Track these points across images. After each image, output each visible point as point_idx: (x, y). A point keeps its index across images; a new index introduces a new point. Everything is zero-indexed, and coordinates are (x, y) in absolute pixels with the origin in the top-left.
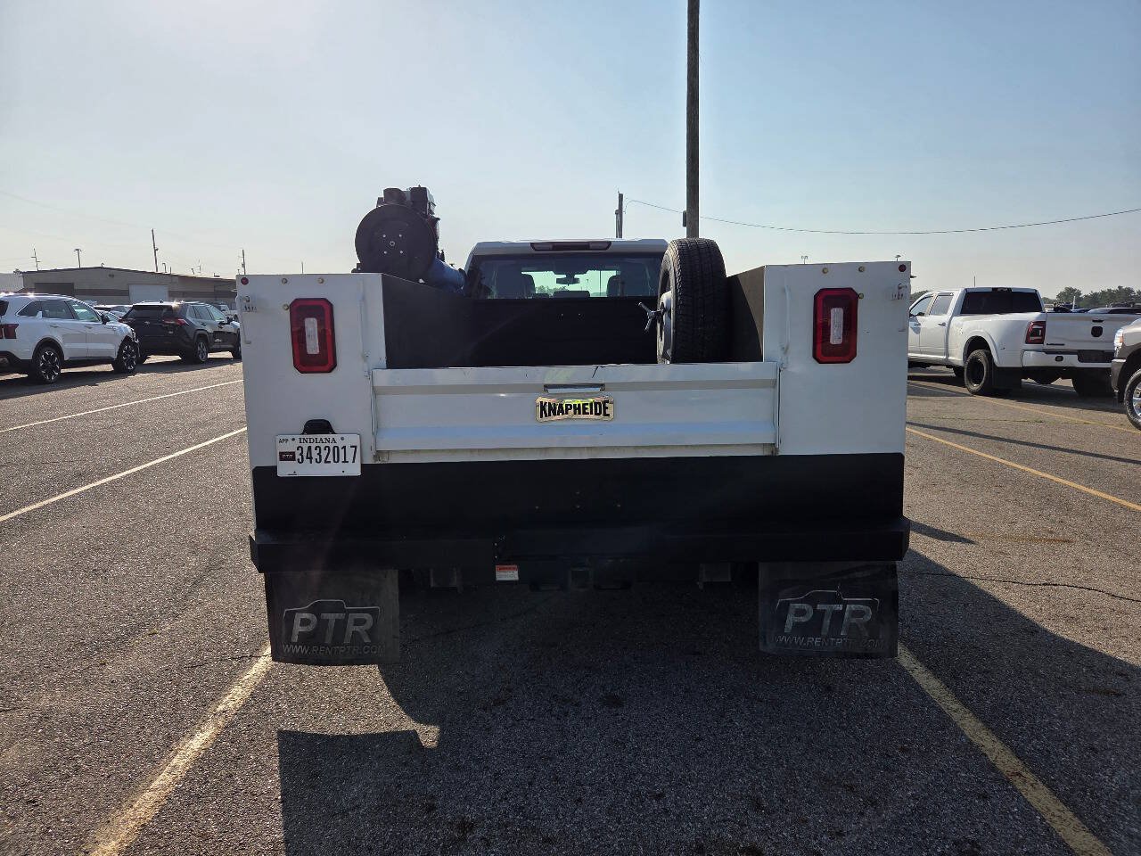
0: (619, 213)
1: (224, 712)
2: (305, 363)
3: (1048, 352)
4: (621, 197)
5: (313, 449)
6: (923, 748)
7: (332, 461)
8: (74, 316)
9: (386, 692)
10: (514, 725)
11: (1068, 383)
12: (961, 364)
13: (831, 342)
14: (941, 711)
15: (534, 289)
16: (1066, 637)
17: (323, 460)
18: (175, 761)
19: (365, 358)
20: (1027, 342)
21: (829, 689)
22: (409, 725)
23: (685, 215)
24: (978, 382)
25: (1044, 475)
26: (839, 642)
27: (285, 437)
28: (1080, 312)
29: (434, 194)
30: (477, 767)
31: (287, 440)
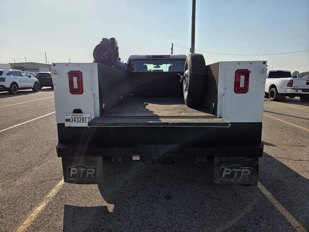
0: (172, 49)
1: (49, 198)
2: (73, 91)
3: (293, 89)
4: (172, 44)
5: (76, 118)
6: (267, 217)
7: (82, 122)
8: (21, 76)
9: (99, 192)
10: (137, 205)
11: (299, 98)
12: (268, 92)
13: (240, 86)
14: (271, 204)
15: (147, 69)
16: (308, 178)
17: (79, 122)
18: (32, 215)
19: (92, 90)
20: (288, 86)
21: (235, 195)
22: (105, 204)
23: (191, 49)
24: (273, 97)
25: (295, 125)
26: (239, 181)
27: (67, 114)
28: (299, 78)
29: (117, 40)
30: (125, 220)
31: (68, 115)
